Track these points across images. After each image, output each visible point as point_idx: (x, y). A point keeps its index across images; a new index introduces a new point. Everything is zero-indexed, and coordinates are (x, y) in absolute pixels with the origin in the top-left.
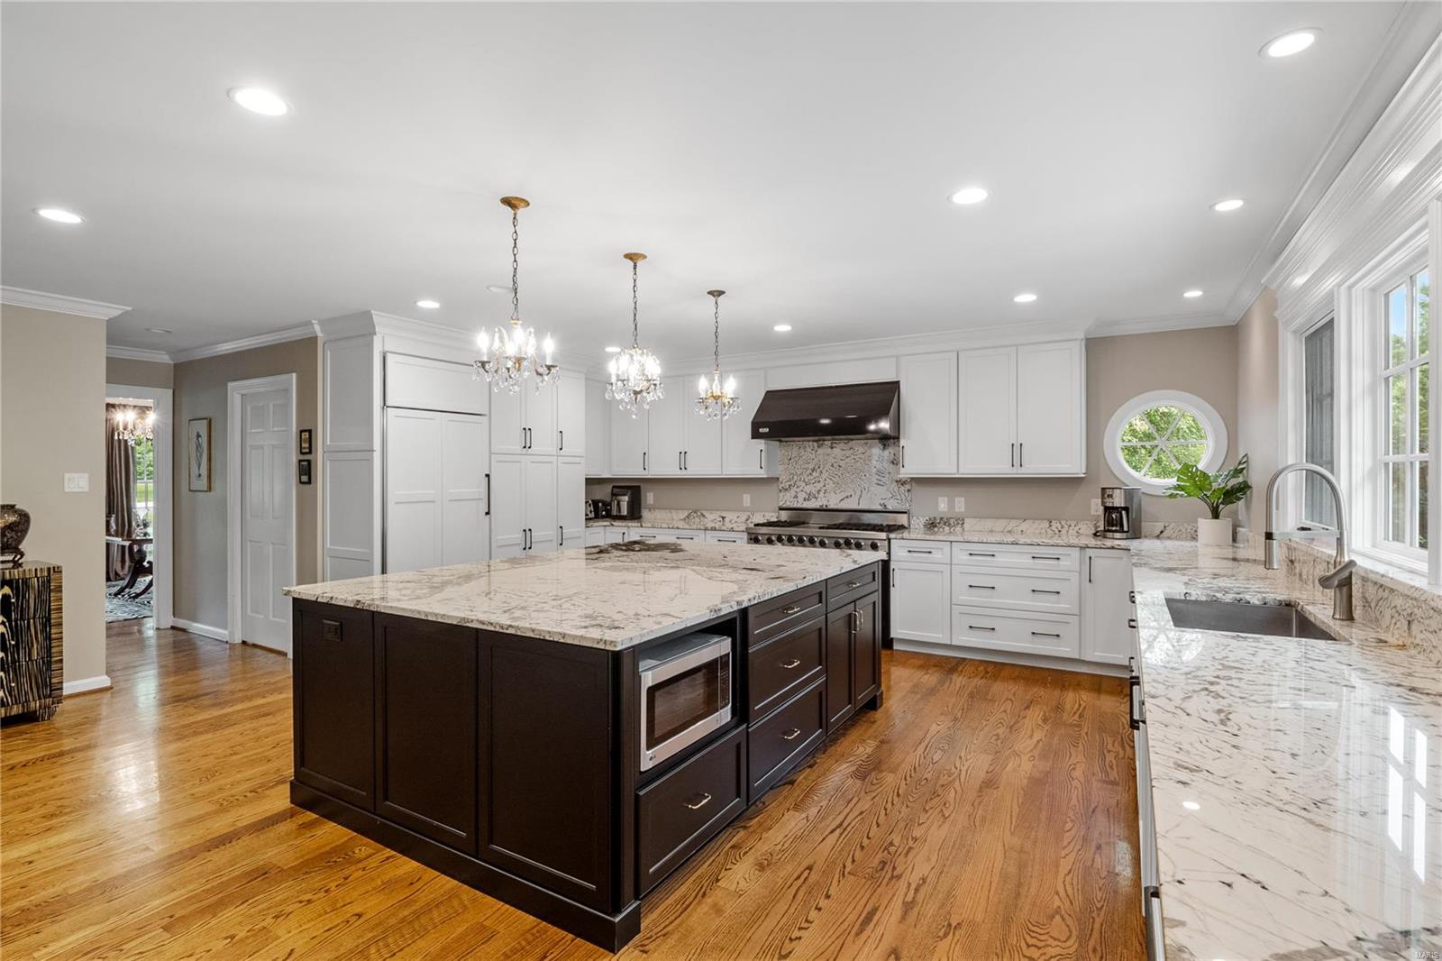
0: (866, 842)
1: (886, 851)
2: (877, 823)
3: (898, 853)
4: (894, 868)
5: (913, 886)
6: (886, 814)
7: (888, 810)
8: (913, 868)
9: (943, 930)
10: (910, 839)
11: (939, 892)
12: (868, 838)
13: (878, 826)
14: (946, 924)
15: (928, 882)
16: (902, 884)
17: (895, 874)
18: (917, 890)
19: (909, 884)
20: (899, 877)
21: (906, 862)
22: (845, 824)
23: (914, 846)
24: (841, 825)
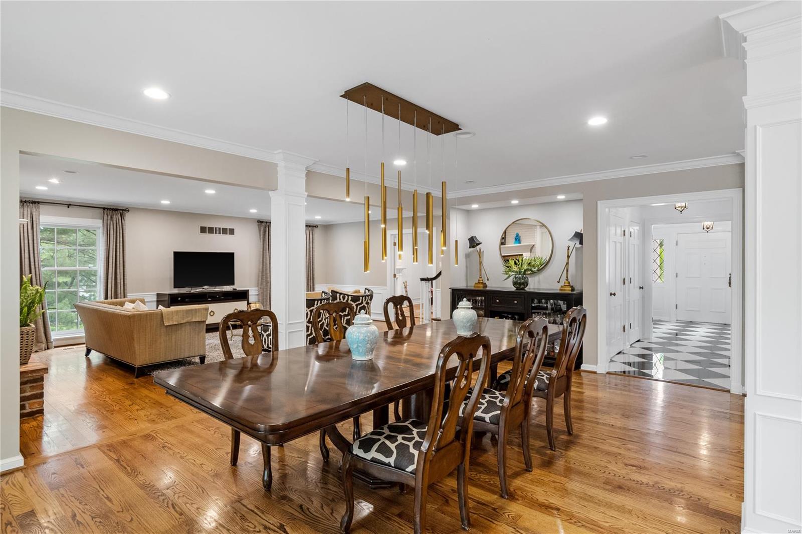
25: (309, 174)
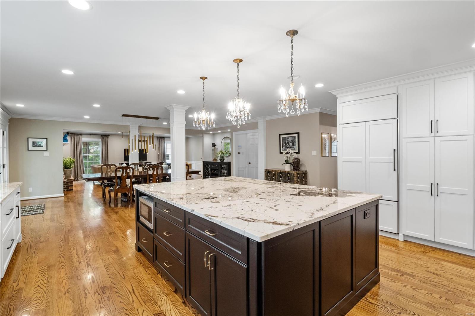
0: (118, 294)
1: (107, 296)
2: (122, 302)
3: (103, 299)
4: (99, 294)
5: (88, 294)
6: (124, 308)
7: (125, 310)
8: (93, 298)
9: (69, 291)
10: (103, 306)
11: (77, 298)
12: (118, 296)
13: (121, 302)
14: (69, 292)
15: (84, 298)
16: (92, 293)
17: (97, 293)
18: (86, 294)
19: (89, 293)
20: (95, 293)
21: (97, 298)
22: (133, 294)
23: (99, 305)
24: (134, 292)
25: (140, 127)
